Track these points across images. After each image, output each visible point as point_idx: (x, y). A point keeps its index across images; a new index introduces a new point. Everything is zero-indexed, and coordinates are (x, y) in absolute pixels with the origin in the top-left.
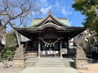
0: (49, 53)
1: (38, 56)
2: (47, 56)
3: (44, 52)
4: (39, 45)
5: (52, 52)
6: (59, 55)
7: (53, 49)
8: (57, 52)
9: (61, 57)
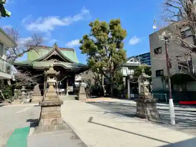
5: (58, 90)
8: (63, 90)
9: (67, 94)
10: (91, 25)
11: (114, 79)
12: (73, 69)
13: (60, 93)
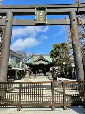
0: (41, 74)
1: (36, 76)
2: (40, 75)
3: (39, 74)
4: (37, 71)
5: (42, 74)
6: (45, 75)
7: (43, 73)
8: (44, 74)
9: (46, 76)
10: (53, 46)
11: (67, 69)
12: (48, 65)
13: (43, 75)
